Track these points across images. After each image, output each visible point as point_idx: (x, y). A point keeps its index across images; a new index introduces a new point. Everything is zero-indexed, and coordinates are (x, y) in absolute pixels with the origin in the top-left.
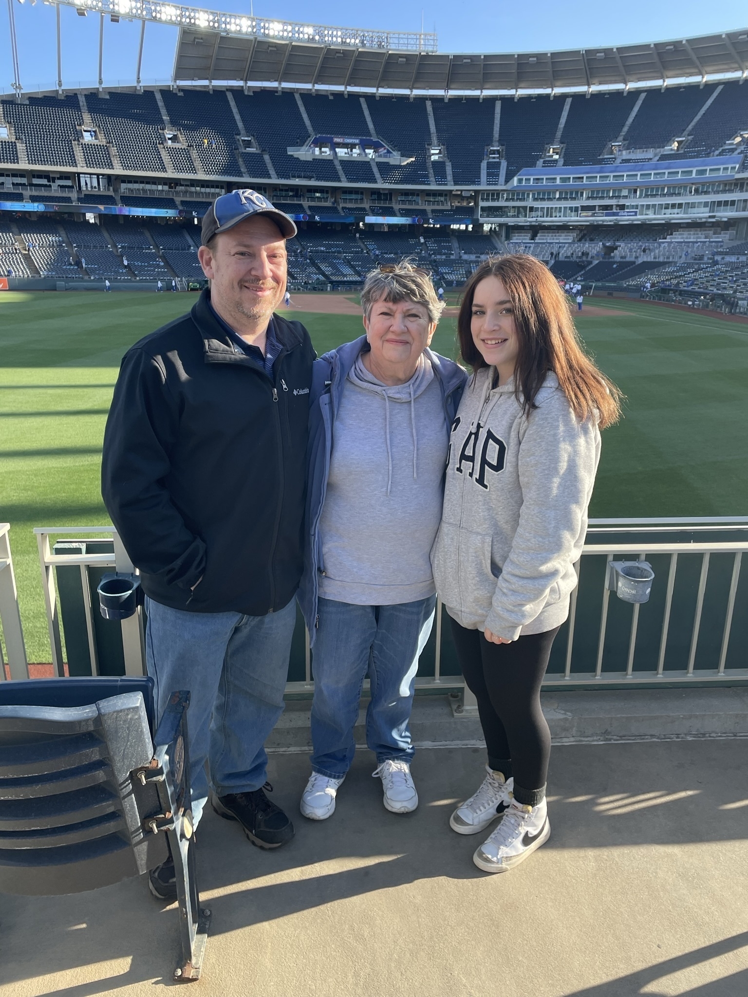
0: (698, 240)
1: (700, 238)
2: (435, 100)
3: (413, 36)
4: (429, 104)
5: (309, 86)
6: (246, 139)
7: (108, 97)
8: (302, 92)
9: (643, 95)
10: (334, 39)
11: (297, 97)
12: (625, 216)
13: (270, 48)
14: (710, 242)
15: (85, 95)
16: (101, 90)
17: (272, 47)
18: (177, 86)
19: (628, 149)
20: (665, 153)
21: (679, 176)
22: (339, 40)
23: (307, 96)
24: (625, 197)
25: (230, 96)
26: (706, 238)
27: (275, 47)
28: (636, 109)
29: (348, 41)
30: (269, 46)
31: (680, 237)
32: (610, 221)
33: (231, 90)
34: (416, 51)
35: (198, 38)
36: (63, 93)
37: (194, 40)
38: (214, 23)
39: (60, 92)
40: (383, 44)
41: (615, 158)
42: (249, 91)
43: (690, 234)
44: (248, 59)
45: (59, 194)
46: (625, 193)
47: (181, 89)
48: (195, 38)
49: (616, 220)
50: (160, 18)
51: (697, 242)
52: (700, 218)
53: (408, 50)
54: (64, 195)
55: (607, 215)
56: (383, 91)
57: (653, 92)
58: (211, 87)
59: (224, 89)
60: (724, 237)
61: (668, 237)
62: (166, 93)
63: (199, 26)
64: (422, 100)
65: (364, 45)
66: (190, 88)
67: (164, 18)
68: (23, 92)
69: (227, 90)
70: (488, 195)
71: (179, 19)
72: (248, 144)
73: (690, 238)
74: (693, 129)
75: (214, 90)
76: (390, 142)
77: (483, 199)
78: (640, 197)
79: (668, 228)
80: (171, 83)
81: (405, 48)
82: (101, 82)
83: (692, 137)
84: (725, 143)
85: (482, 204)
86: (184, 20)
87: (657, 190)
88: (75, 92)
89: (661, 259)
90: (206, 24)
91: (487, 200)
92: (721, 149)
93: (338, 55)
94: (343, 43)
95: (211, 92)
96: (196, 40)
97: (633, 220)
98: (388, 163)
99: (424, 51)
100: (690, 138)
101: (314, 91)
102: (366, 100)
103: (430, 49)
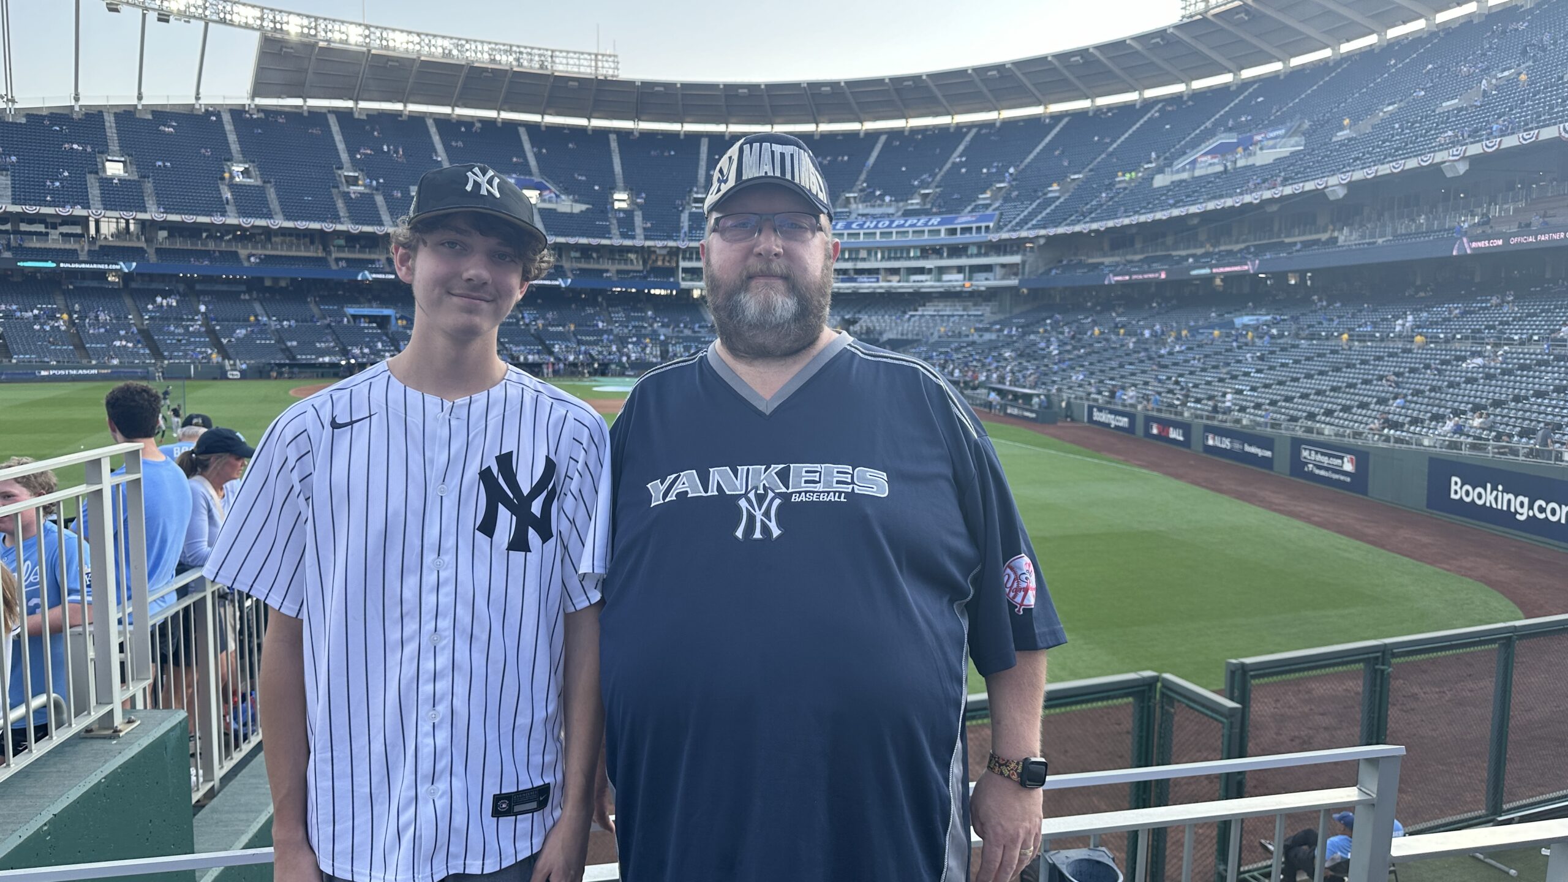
0: (956, 313)
1: (957, 310)
2: (621, 134)
3: (586, 56)
4: (613, 137)
5: (447, 110)
6: (351, 174)
7: (150, 117)
8: (437, 117)
9: (883, 138)
10: (479, 55)
11: (430, 122)
12: (864, 282)
13: (390, 63)
14: (969, 316)
15: (115, 113)
16: (140, 107)
17: (393, 61)
18: (256, 105)
19: (864, 202)
20: (910, 207)
21: (926, 236)
22: (486, 56)
23: (443, 123)
24: (864, 260)
25: (332, 120)
26: (964, 310)
27: (397, 61)
28: (875, 154)
29: (498, 58)
30: (388, 60)
31: (933, 308)
32: (848, 288)
33: (336, 112)
34: (591, 74)
35: (286, 47)
36: (81, 109)
37: (281, 50)
38: (310, 29)
39: (77, 109)
40: (546, 63)
41: (850, 213)
42: (360, 113)
43: (946, 306)
44: (359, 73)
45: (60, 245)
46: (863, 254)
47: (260, 109)
48: (282, 47)
49: (854, 287)
50: (231, 20)
51: (953, 316)
52: (954, 287)
53: (579, 73)
54: (67, 246)
55: (843, 281)
56: (550, 119)
57: (893, 134)
58: (305, 108)
59: (324, 111)
60: (986, 311)
61: (920, 309)
62: (238, 113)
63: (288, 33)
64: (604, 133)
65: (520, 65)
66: (274, 109)
67: (236, 19)
68: (17, 106)
69: (329, 112)
70: (691, 254)
71: (259, 22)
72: (354, 181)
73: (945, 310)
74: (941, 180)
75: (309, 112)
76: (556, 183)
77: (684, 259)
78: (881, 260)
79: (919, 298)
80: (247, 102)
81: (576, 69)
82: (140, 98)
83: (941, 189)
84: (978, 198)
85: (683, 264)
86: (265, 24)
87: (902, 253)
88: (100, 109)
89: (910, 337)
90: (299, 30)
91: (690, 259)
92: (973, 204)
93: (485, 74)
94: (493, 61)
95: (306, 114)
96: (284, 50)
97: (875, 288)
98: (555, 210)
99: (602, 75)
100: (938, 190)
101: (454, 116)
102: (527, 130)
103: (611, 72)
